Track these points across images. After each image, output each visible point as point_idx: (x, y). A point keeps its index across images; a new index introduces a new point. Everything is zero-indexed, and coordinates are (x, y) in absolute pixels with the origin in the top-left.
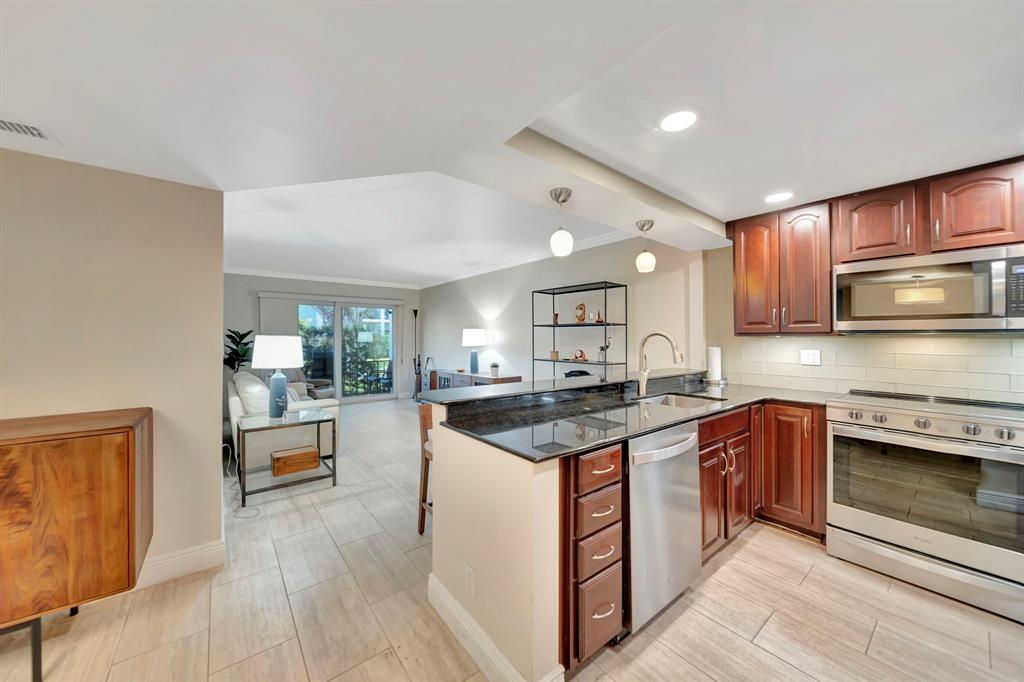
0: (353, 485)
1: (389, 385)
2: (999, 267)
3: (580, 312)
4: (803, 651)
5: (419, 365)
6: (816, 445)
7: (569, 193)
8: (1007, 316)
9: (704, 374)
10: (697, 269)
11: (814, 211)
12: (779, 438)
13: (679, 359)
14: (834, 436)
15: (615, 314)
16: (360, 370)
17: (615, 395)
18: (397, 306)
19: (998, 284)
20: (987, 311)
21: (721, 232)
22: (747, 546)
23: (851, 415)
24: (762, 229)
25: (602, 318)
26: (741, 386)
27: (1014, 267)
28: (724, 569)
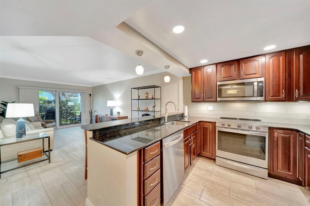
0: (58, 162)
1: (80, 120)
2: (256, 84)
3: (147, 95)
4: (214, 199)
5: (92, 113)
6: (213, 133)
7: (142, 52)
8: (257, 97)
9: (183, 114)
10: (181, 82)
11: (212, 66)
12: (204, 132)
13: (177, 110)
14: (218, 131)
15: (157, 96)
16: (68, 115)
17: (158, 122)
18: (83, 93)
19: (256, 88)
20: (253, 95)
21: (188, 71)
22: (196, 165)
23: (222, 125)
24: (199, 71)
25: (154, 97)
26: (193, 117)
27: (259, 84)
28: (190, 174)
